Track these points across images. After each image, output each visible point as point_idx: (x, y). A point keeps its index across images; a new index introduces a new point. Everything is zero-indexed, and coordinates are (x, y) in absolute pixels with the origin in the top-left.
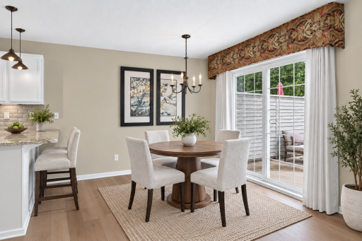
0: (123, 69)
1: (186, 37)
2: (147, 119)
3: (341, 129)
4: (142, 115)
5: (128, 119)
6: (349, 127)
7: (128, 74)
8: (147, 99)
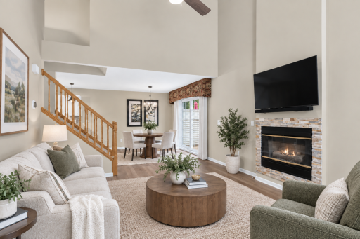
0: (128, 100)
1: (150, 87)
2: (139, 123)
3: (223, 128)
4: (137, 121)
5: (131, 123)
6: (227, 128)
7: (131, 103)
8: (139, 114)
